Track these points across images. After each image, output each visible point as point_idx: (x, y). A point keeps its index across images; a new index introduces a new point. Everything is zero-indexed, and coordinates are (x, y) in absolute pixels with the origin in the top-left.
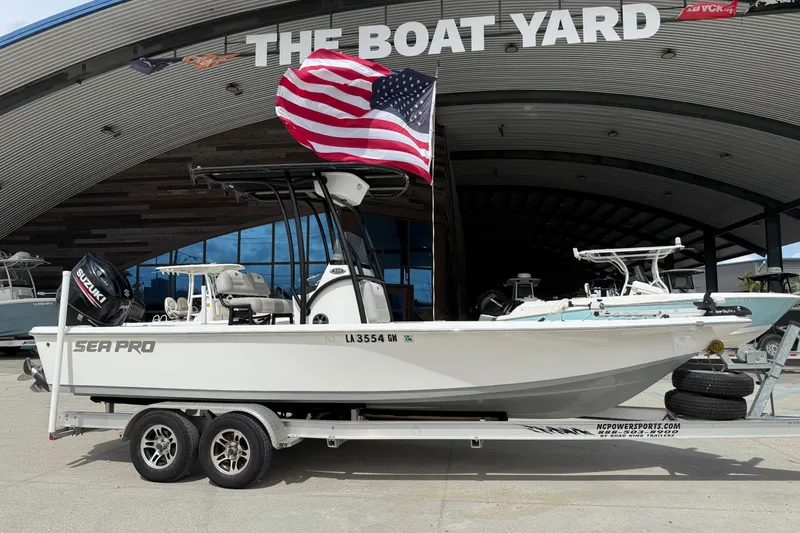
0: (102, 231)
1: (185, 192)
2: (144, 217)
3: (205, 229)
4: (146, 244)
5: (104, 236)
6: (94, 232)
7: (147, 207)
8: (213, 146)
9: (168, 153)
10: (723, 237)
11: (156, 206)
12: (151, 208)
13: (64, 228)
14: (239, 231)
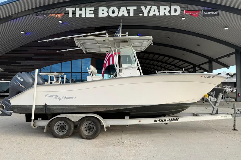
0: (20, 62)
1: (45, 51)
2: (32, 58)
3: (51, 62)
4: (33, 66)
5: (20, 63)
6: (17, 62)
10: (198, 67)
12: (35, 55)
13: (8, 60)
14: (61, 63)
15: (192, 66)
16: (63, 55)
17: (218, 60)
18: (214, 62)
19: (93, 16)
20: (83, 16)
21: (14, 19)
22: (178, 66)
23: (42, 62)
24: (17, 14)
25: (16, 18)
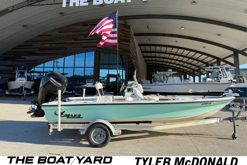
0: (24, 57)
1: (49, 45)
2: (37, 53)
3: (54, 56)
4: (37, 61)
5: (25, 58)
6: (22, 57)
7: (38, 50)
8: (58, 31)
9: (45, 33)
10: (223, 61)
11: (41, 49)
12: (39, 50)
13: (13, 56)
14: (64, 57)
15: (215, 60)
16: (67, 49)
17: (244, 52)
18: (240, 54)
19: (87, 4)
20: (77, 5)
21: (10, 12)
22: (201, 60)
23: (46, 57)
24: (13, 7)
25: (12, 11)
